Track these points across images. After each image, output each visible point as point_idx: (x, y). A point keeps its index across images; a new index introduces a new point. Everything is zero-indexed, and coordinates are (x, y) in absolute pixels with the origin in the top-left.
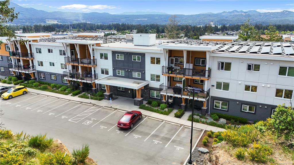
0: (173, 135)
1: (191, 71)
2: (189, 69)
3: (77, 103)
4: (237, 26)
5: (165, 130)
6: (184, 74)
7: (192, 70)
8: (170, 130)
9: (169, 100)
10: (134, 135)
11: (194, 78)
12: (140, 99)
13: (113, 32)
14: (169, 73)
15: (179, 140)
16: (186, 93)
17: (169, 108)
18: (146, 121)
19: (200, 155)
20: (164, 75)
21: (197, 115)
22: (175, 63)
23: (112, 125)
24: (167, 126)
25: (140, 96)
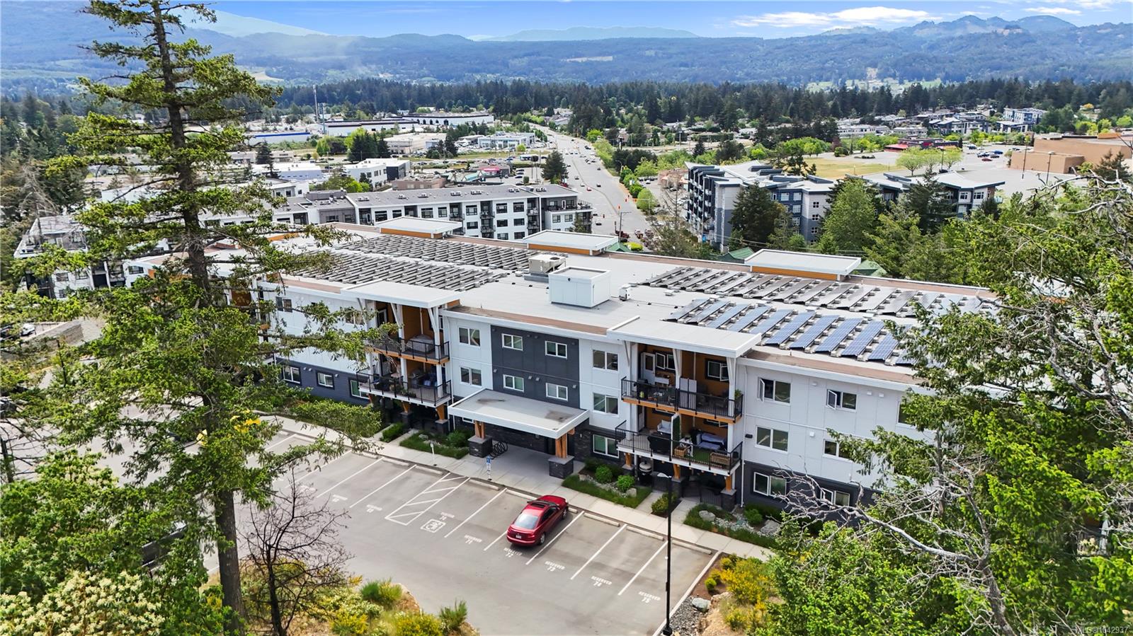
0: (641, 564)
1: (693, 399)
2: (688, 393)
3: (400, 466)
4: (969, 90)
5: (624, 551)
6: (677, 404)
7: (694, 396)
8: (635, 551)
9: (641, 466)
10: (547, 563)
11: (702, 415)
12: (564, 462)
13: (478, 121)
14: (638, 398)
15: (652, 576)
16: (681, 453)
17: (642, 488)
18: (579, 525)
19: (694, 615)
20: (627, 401)
21: (710, 510)
22: (656, 368)
23: (495, 533)
24: (631, 538)
25: (565, 452)
